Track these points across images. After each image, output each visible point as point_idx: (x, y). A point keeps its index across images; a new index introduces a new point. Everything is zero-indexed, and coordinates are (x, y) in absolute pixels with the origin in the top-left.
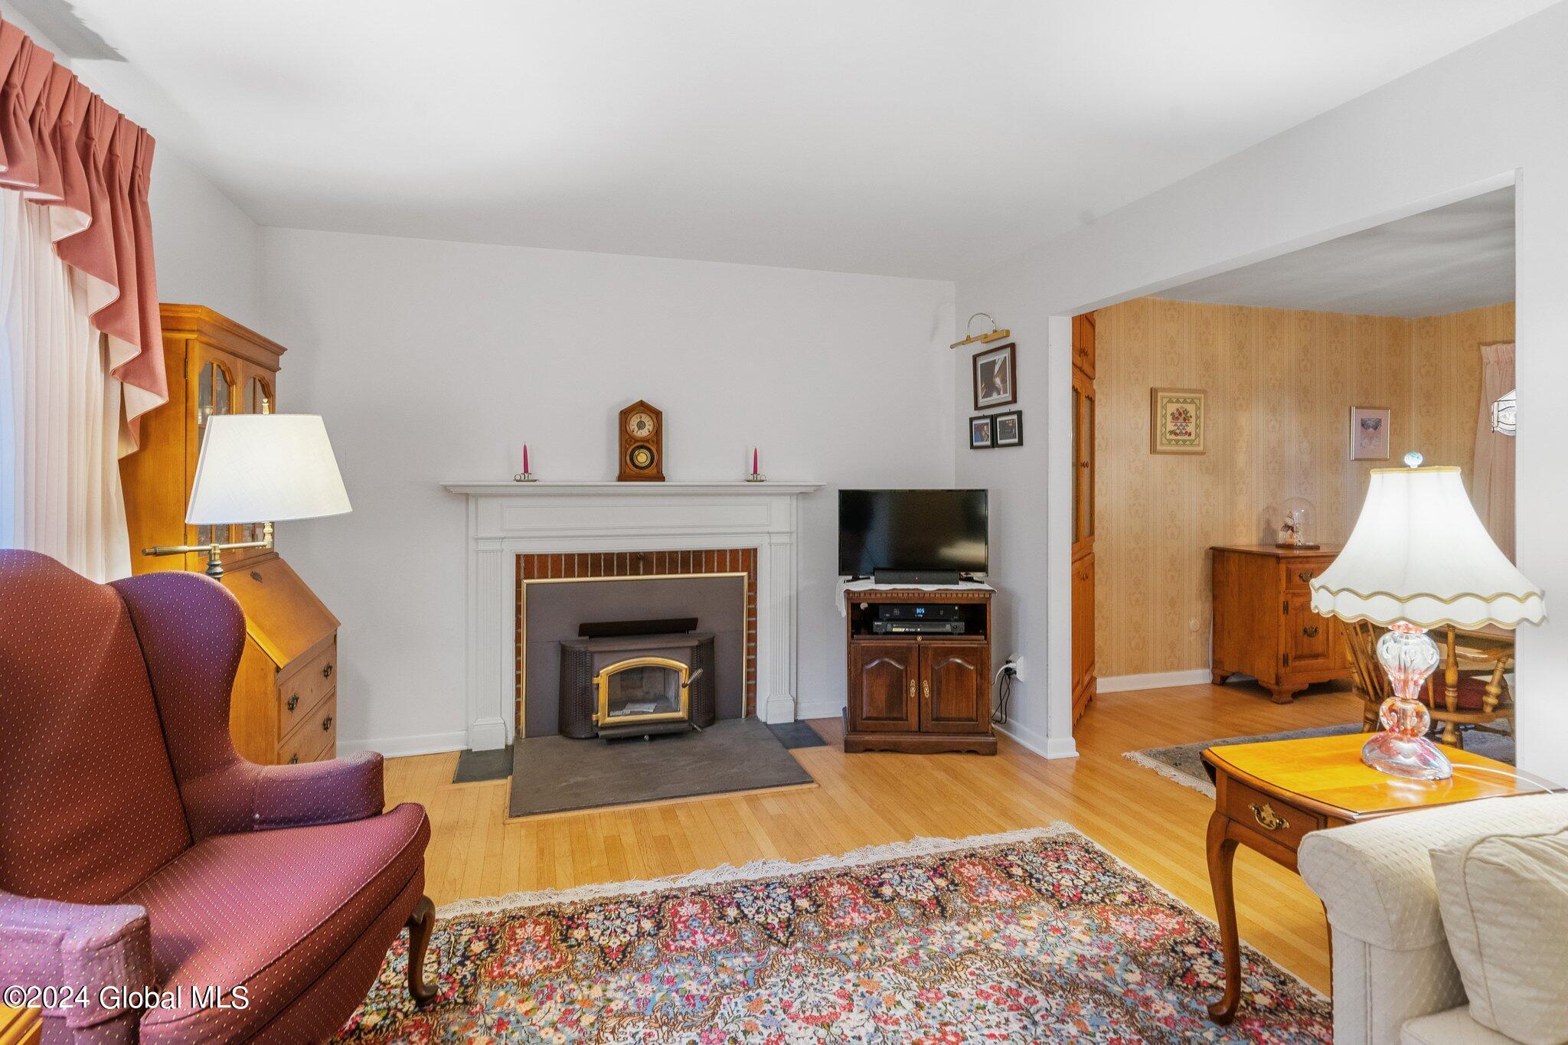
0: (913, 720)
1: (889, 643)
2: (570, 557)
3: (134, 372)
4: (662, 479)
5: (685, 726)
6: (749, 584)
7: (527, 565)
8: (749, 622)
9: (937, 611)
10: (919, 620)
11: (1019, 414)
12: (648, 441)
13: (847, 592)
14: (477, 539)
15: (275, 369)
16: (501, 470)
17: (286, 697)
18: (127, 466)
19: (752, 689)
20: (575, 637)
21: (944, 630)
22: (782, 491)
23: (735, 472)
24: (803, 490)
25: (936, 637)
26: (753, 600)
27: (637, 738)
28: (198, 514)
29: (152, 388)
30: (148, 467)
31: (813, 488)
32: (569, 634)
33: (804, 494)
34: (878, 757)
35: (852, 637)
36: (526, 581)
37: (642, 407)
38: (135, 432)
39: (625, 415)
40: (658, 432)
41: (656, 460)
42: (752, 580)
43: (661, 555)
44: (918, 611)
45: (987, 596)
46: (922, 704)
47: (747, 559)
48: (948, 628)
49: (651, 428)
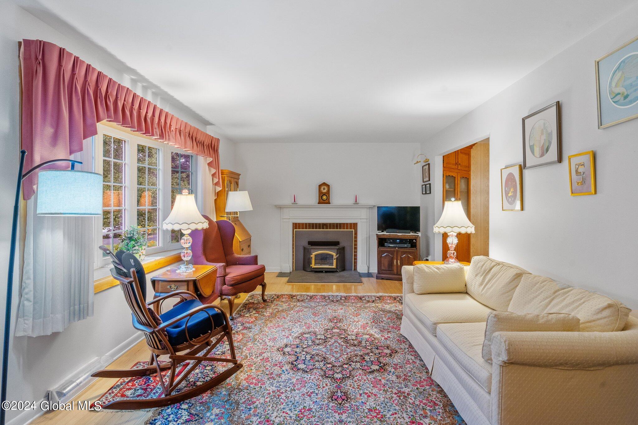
0: (395, 271)
1: (388, 249)
2: (306, 224)
3: (217, 184)
4: (330, 203)
5: (335, 270)
6: (355, 233)
7: (296, 226)
8: (355, 244)
9: (403, 241)
10: (398, 243)
11: (430, 184)
12: (326, 193)
13: (377, 235)
14: (283, 219)
15: (238, 179)
16: (288, 201)
17: (241, 248)
18: (216, 200)
19: (356, 263)
20: (307, 245)
21: (405, 246)
22: (363, 207)
23: (351, 201)
24: (371, 206)
25: (402, 248)
26: (356, 237)
27: (322, 272)
28: (227, 210)
29: (220, 187)
30: (218, 201)
31: (373, 206)
32: (305, 243)
33: (371, 208)
34: (385, 281)
35: (379, 247)
36: (295, 230)
37: (324, 184)
38: (216, 194)
39: (320, 186)
40: (329, 191)
41: (328, 199)
42: (356, 232)
43: (330, 224)
44: (398, 241)
45: (416, 237)
46: (398, 266)
47: (354, 226)
48: (406, 246)
49: (327, 190)
